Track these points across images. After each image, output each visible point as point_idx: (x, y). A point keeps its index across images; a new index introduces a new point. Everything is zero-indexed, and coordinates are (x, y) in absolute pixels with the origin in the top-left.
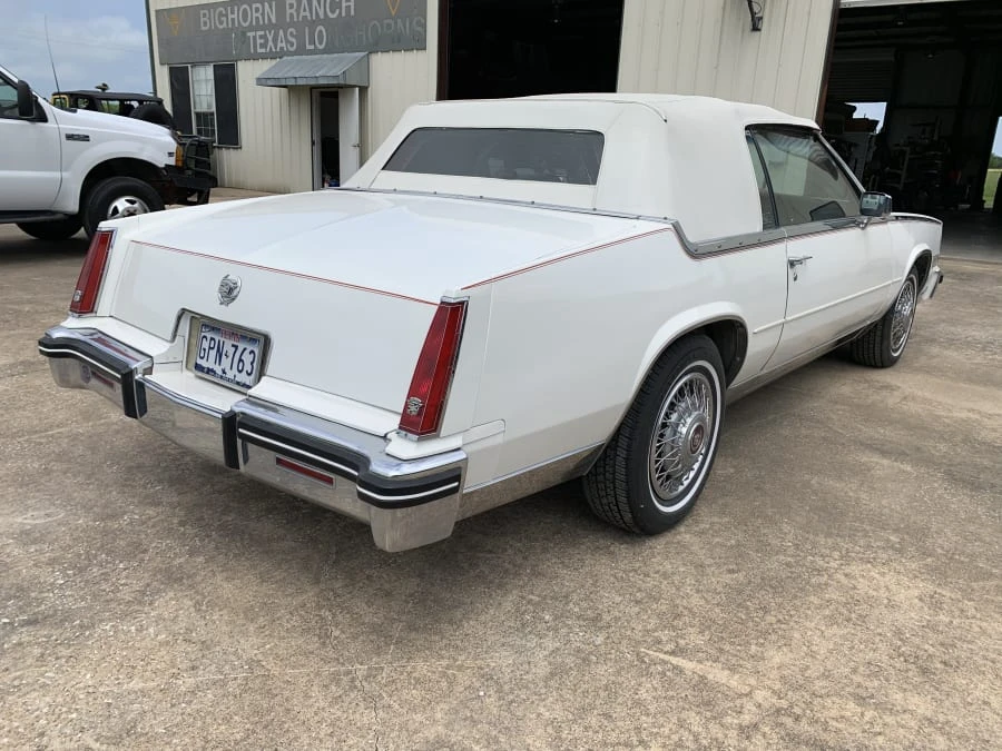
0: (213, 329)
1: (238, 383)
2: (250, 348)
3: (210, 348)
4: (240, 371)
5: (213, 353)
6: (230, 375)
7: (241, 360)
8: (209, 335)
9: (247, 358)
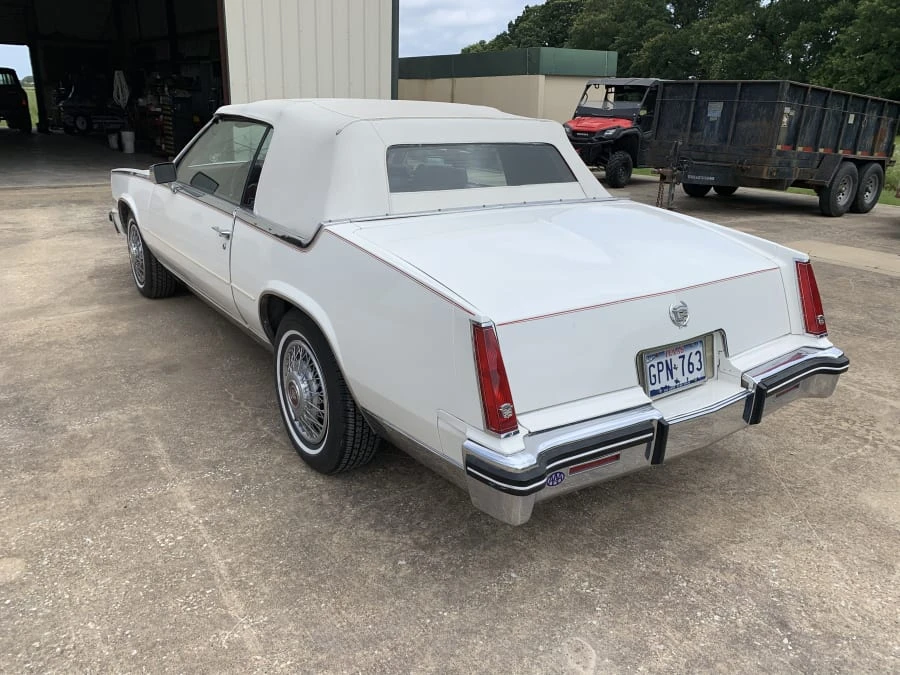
0: (657, 355)
1: (692, 382)
2: (694, 351)
3: (659, 371)
4: (691, 372)
5: (663, 374)
6: (683, 380)
7: (690, 363)
8: (655, 362)
9: (695, 359)
